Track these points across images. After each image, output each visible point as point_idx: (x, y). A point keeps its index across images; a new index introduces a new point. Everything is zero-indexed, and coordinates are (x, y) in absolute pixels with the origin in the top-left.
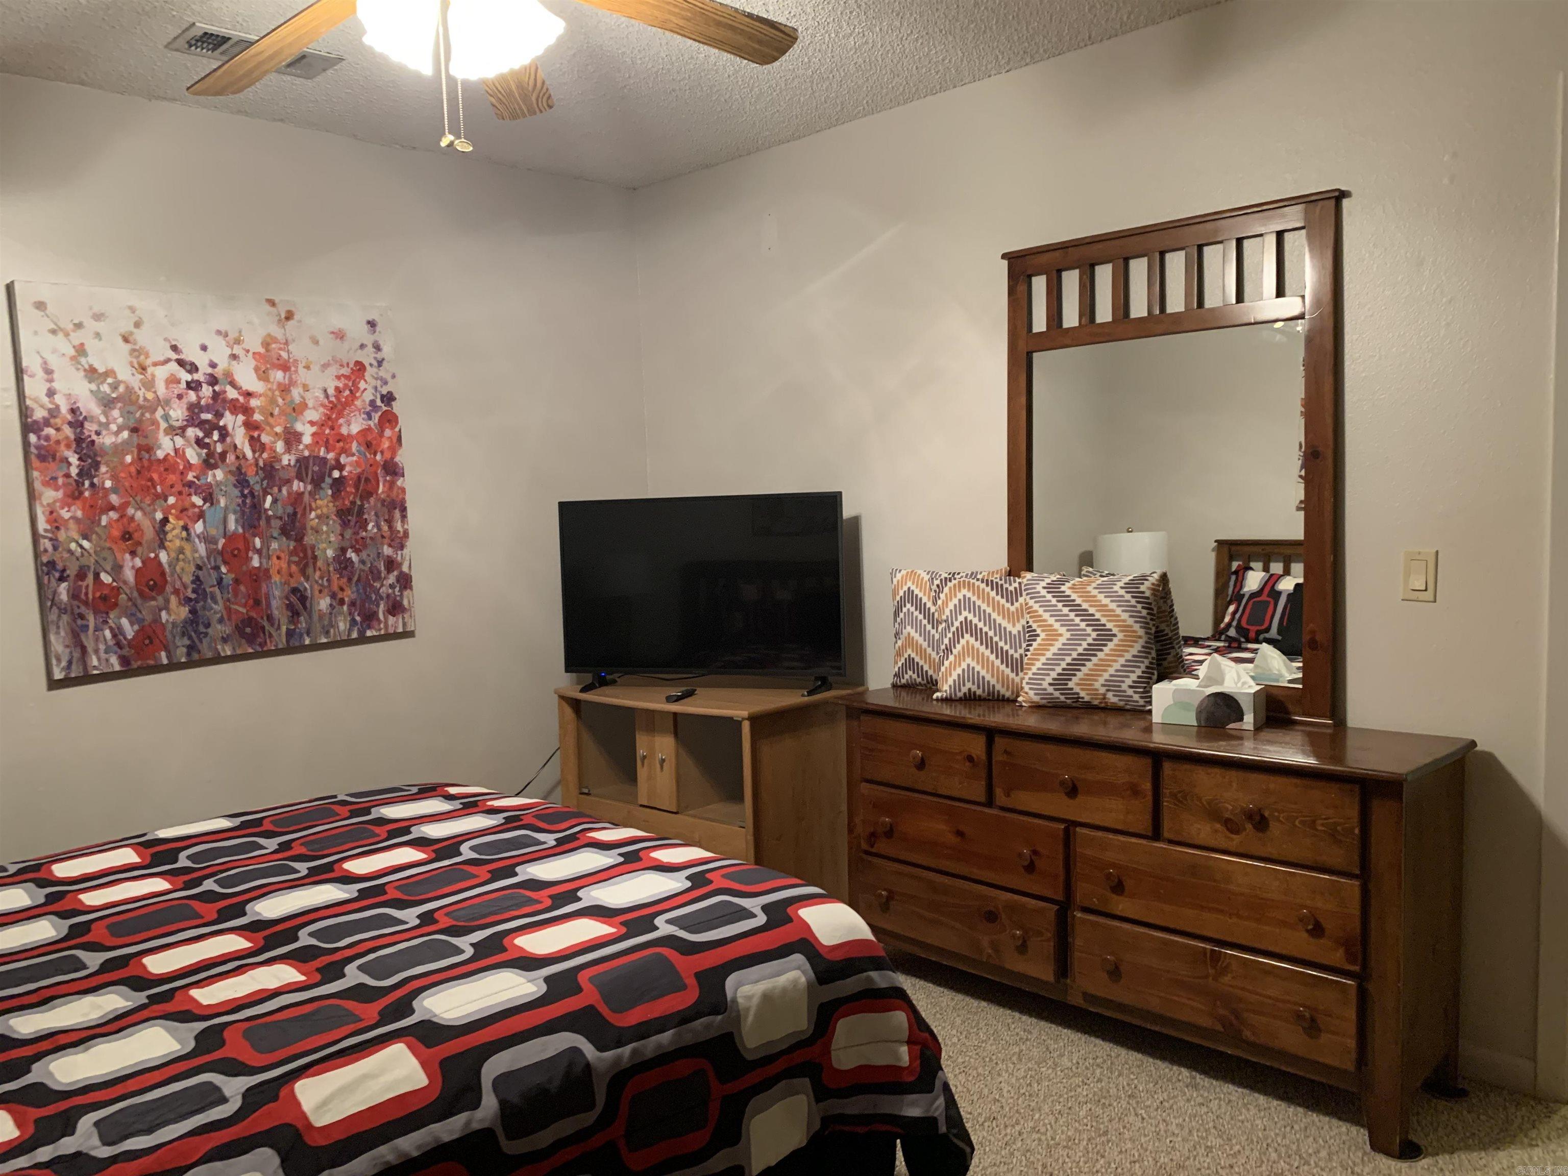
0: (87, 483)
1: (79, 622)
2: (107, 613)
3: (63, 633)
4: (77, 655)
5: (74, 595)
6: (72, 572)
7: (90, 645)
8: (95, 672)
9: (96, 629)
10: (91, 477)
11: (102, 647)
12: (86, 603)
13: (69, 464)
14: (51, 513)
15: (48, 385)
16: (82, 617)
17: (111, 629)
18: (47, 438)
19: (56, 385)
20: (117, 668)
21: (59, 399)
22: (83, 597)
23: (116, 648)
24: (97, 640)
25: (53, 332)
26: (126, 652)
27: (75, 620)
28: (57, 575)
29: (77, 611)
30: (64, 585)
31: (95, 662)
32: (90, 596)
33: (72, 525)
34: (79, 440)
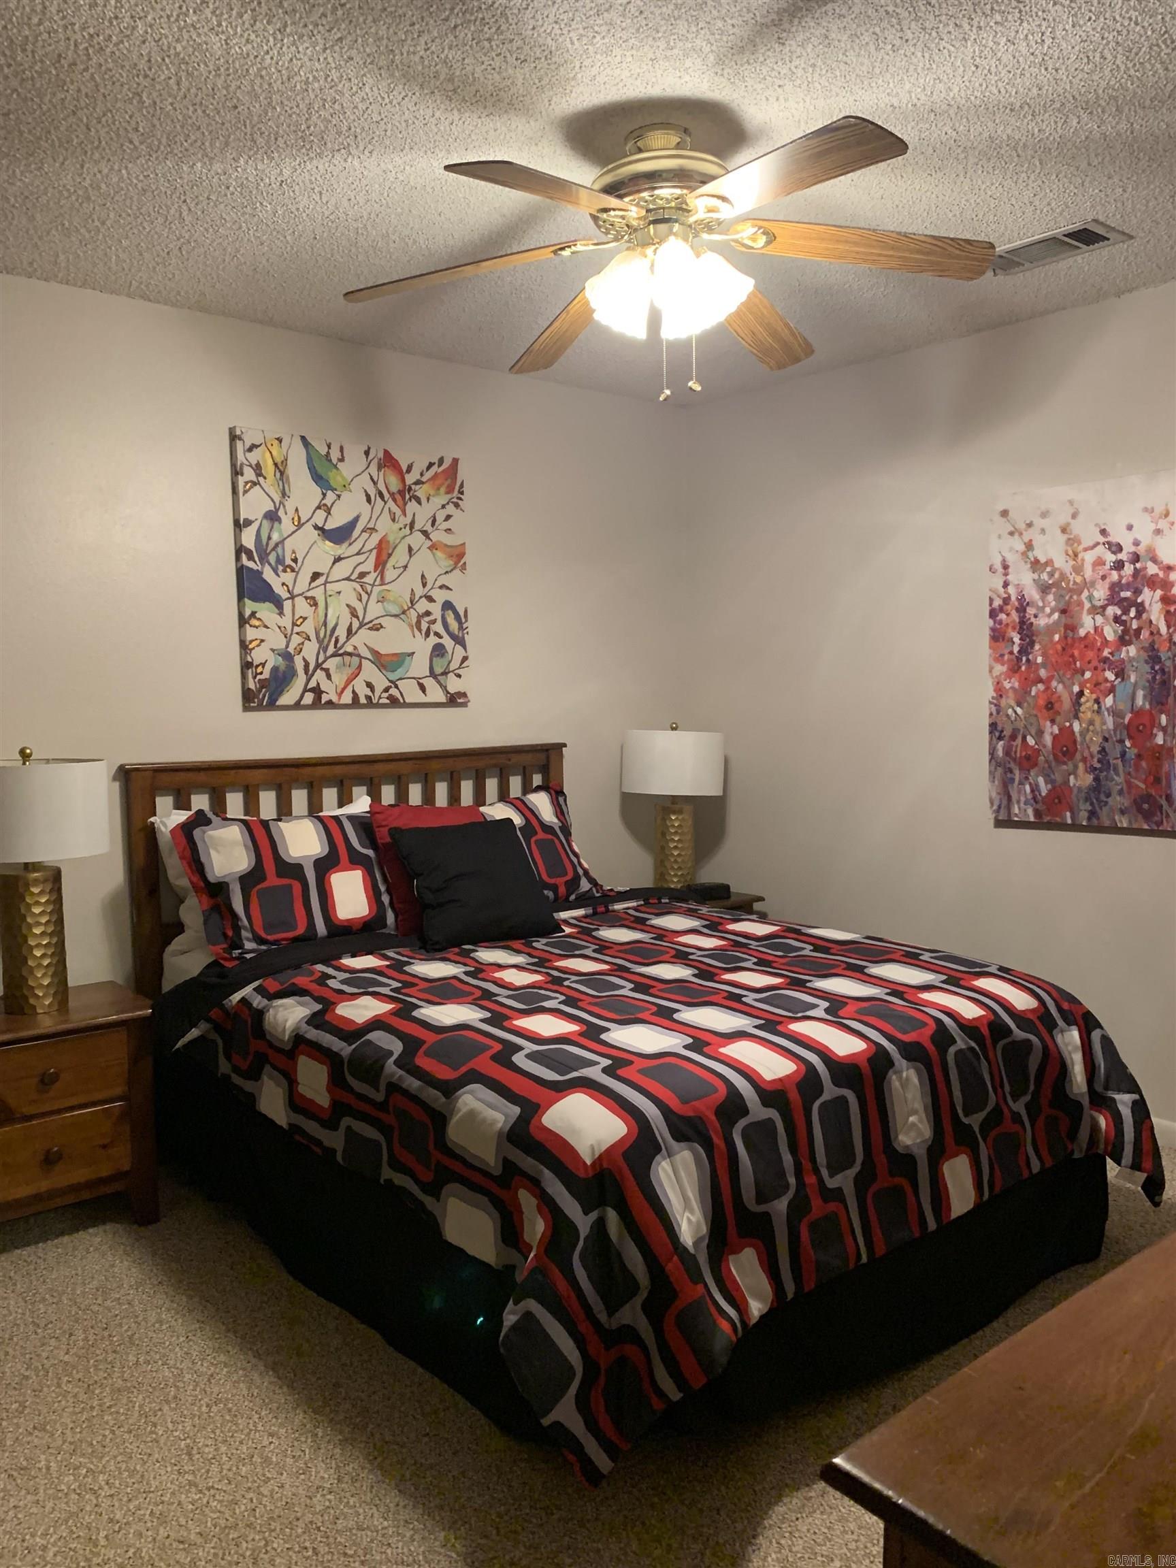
0: (1024, 659)
1: (1009, 775)
2: (1029, 771)
3: (996, 782)
4: (1005, 802)
5: (1007, 753)
6: (1007, 733)
7: (1014, 796)
8: (1016, 819)
9: (1021, 783)
10: (1027, 654)
11: (1023, 799)
12: (1015, 760)
13: (1014, 643)
14: (998, 683)
15: (1004, 578)
16: (1011, 771)
17: (1030, 784)
18: (1000, 622)
19: (1009, 577)
20: (1032, 819)
21: (1011, 590)
22: (1013, 754)
23: (1032, 801)
24: (1019, 792)
25: (1011, 534)
26: (1040, 806)
27: (1005, 773)
28: (997, 734)
29: (1008, 766)
30: (1001, 743)
31: (1016, 811)
32: (1018, 755)
33: (1011, 694)
34: (1023, 622)
